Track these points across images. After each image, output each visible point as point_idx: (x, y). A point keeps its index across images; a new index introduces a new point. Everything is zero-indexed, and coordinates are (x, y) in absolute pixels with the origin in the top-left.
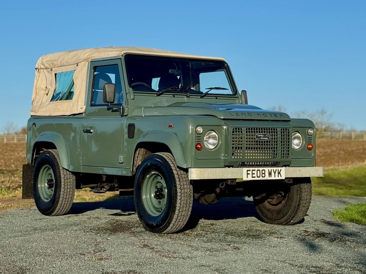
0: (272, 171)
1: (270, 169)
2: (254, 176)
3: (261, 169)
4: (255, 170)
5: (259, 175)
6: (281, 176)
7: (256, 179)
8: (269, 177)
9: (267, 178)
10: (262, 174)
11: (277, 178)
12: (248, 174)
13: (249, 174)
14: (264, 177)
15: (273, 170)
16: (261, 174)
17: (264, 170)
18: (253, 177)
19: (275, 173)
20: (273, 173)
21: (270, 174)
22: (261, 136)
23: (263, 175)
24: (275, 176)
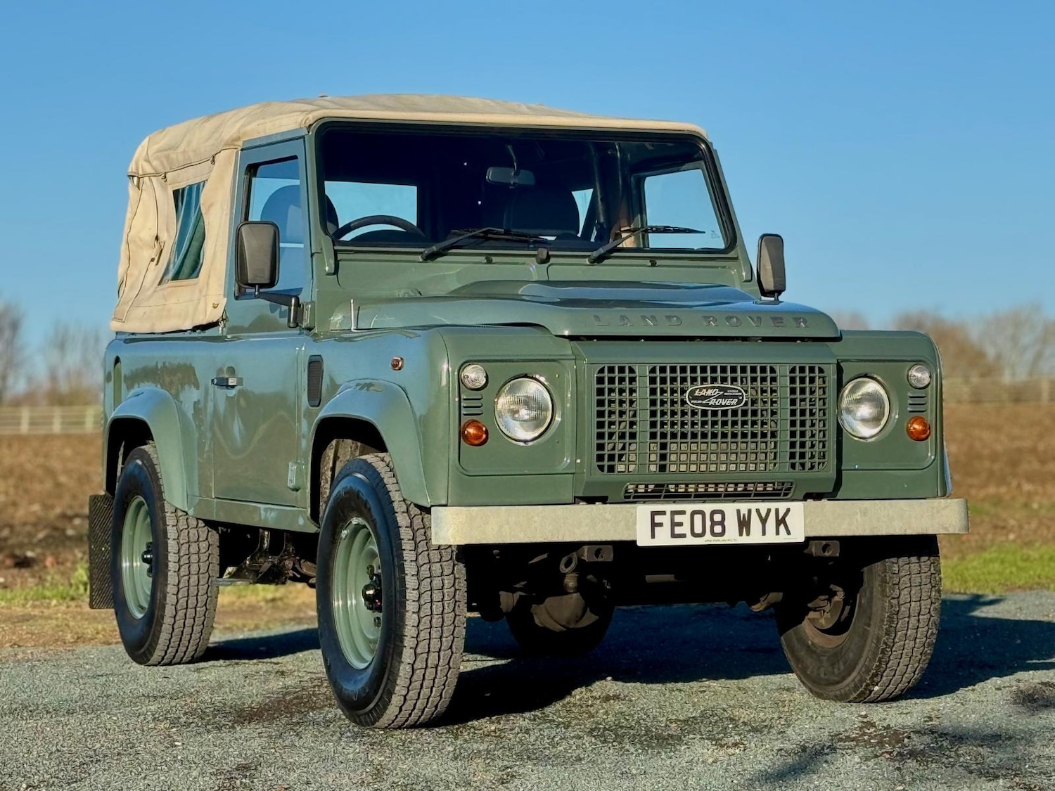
0: (754, 514)
1: (744, 507)
2: (678, 530)
3: (708, 507)
4: (683, 512)
5: (698, 530)
6: (789, 533)
7: (690, 541)
8: (741, 534)
9: (732, 537)
10: (714, 523)
11: (771, 538)
12: (654, 525)
13: (661, 525)
14: (723, 533)
15: (758, 511)
16: (708, 523)
17: (722, 513)
18: (674, 535)
19: (764, 521)
20: (755, 523)
21: (744, 524)
22: (710, 392)
23: (718, 529)
24: (764, 533)
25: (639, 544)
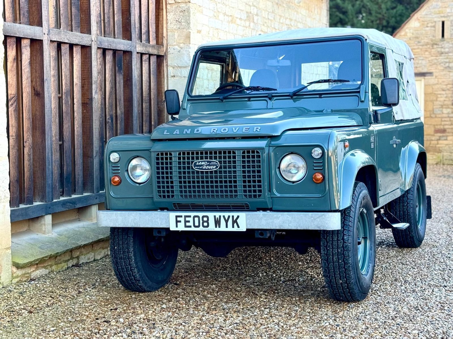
0: (222, 218)
1: (217, 214)
2: (188, 224)
3: (201, 214)
4: (190, 216)
5: (197, 224)
6: (238, 227)
7: (193, 229)
8: (216, 227)
9: (212, 227)
10: (203, 222)
11: (230, 229)
12: (177, 222)
13: (180, 222)
14: (208, 226)
15: (224, 217)
16: (201, 222)
17: (207, 217)
18: (186, 226)
19: (227, 221)
20: (223, 222)
21: (217, 222)
23: (205, 224)
24: (227, 227)
25: (171, 229)
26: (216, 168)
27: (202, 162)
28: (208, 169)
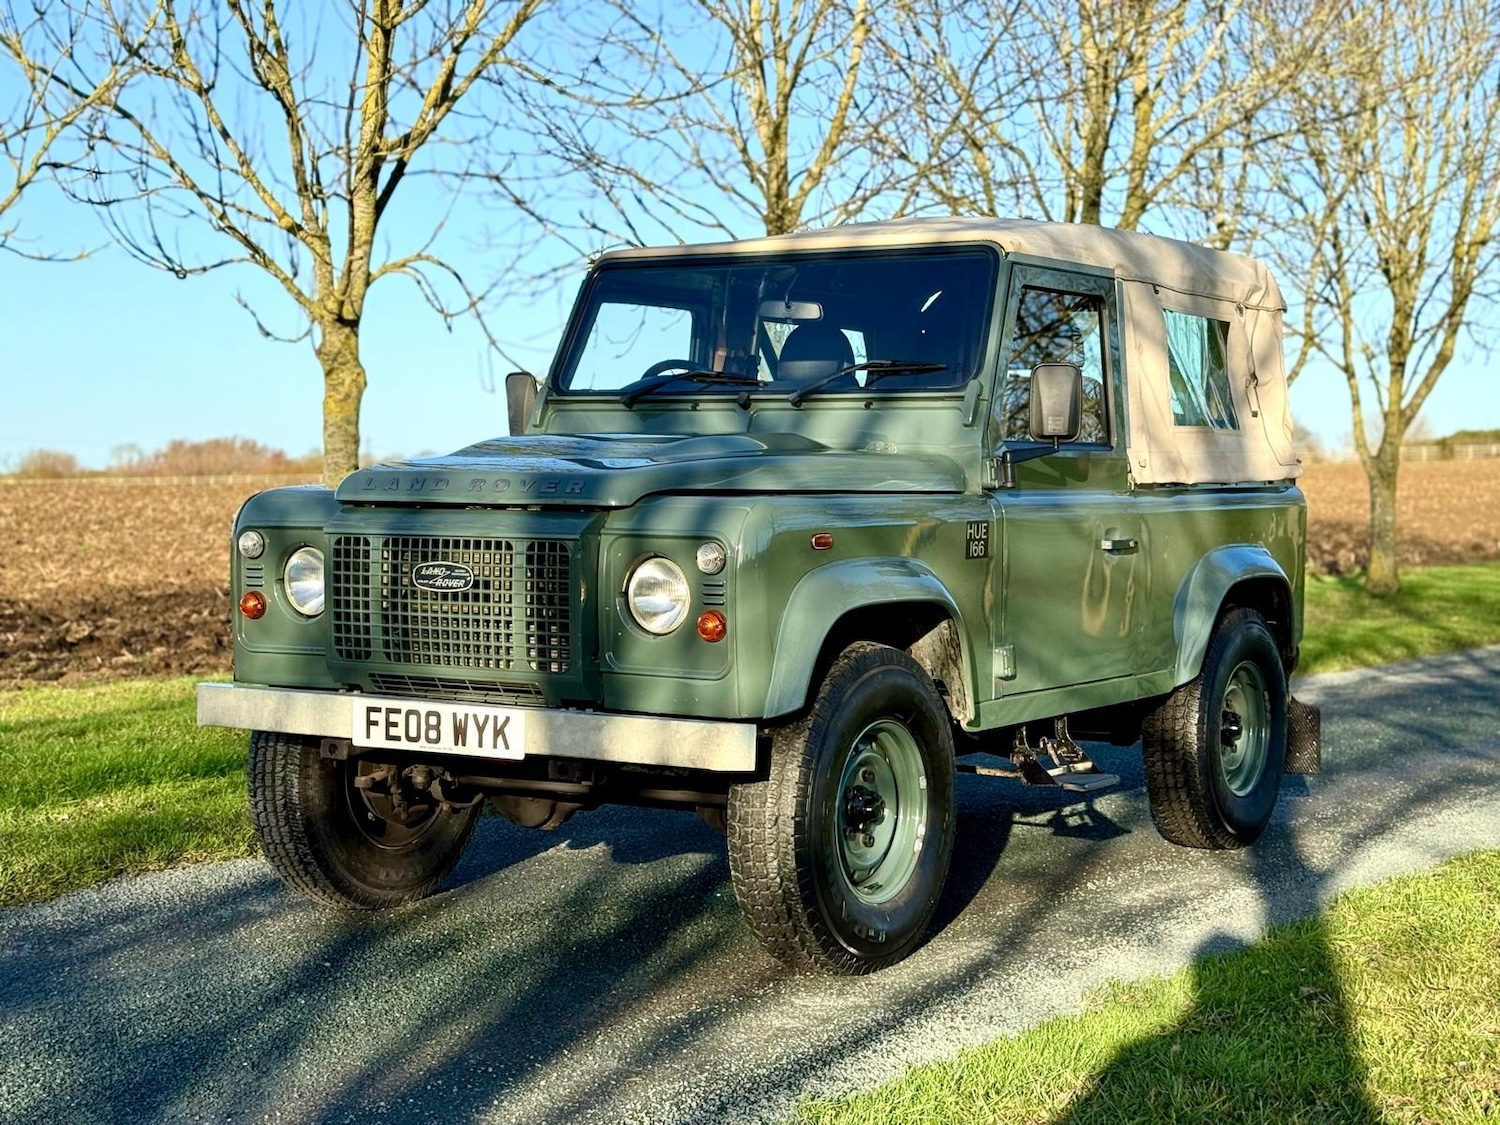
0: (471, 721)
1: (461, 710)
2: (393, 731)
3: (423, 707)
4: (398, 711)
5: (413, 733)
6: (507, 747)
7: (404, 745)
8: (456, 744)
9: (448, 744)
10: (429, 727)
11: (488, 751)
12: (370, 723)
13: (375, 723)
14: (437, 740)
15: (475, 716)
16: (423, 727)
17: (438, 716)
18: (389, 737)
19: (481, 730)
20: (472, 731)
21: (460, 733)
22: (436, 571)
23: (433, 734)
24: (480, 745)
25: (356, 743)
26: (466, 585)
27: (434, 567)
28: (447, 587)
